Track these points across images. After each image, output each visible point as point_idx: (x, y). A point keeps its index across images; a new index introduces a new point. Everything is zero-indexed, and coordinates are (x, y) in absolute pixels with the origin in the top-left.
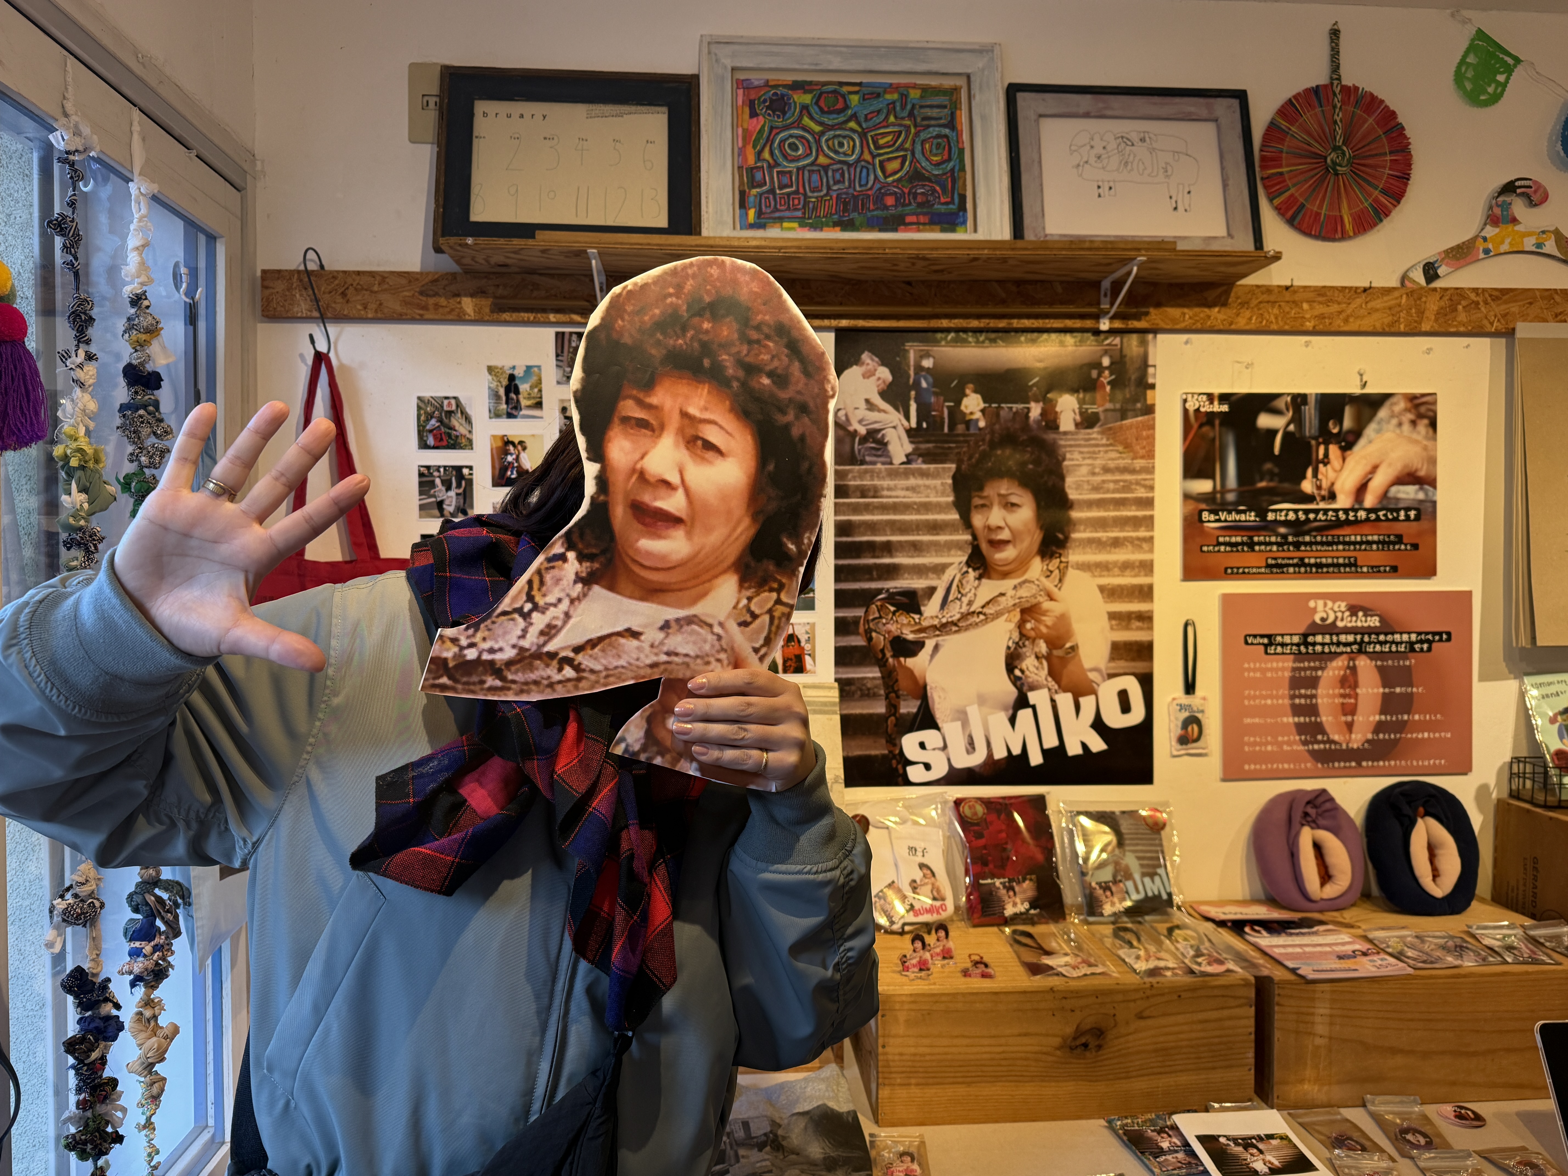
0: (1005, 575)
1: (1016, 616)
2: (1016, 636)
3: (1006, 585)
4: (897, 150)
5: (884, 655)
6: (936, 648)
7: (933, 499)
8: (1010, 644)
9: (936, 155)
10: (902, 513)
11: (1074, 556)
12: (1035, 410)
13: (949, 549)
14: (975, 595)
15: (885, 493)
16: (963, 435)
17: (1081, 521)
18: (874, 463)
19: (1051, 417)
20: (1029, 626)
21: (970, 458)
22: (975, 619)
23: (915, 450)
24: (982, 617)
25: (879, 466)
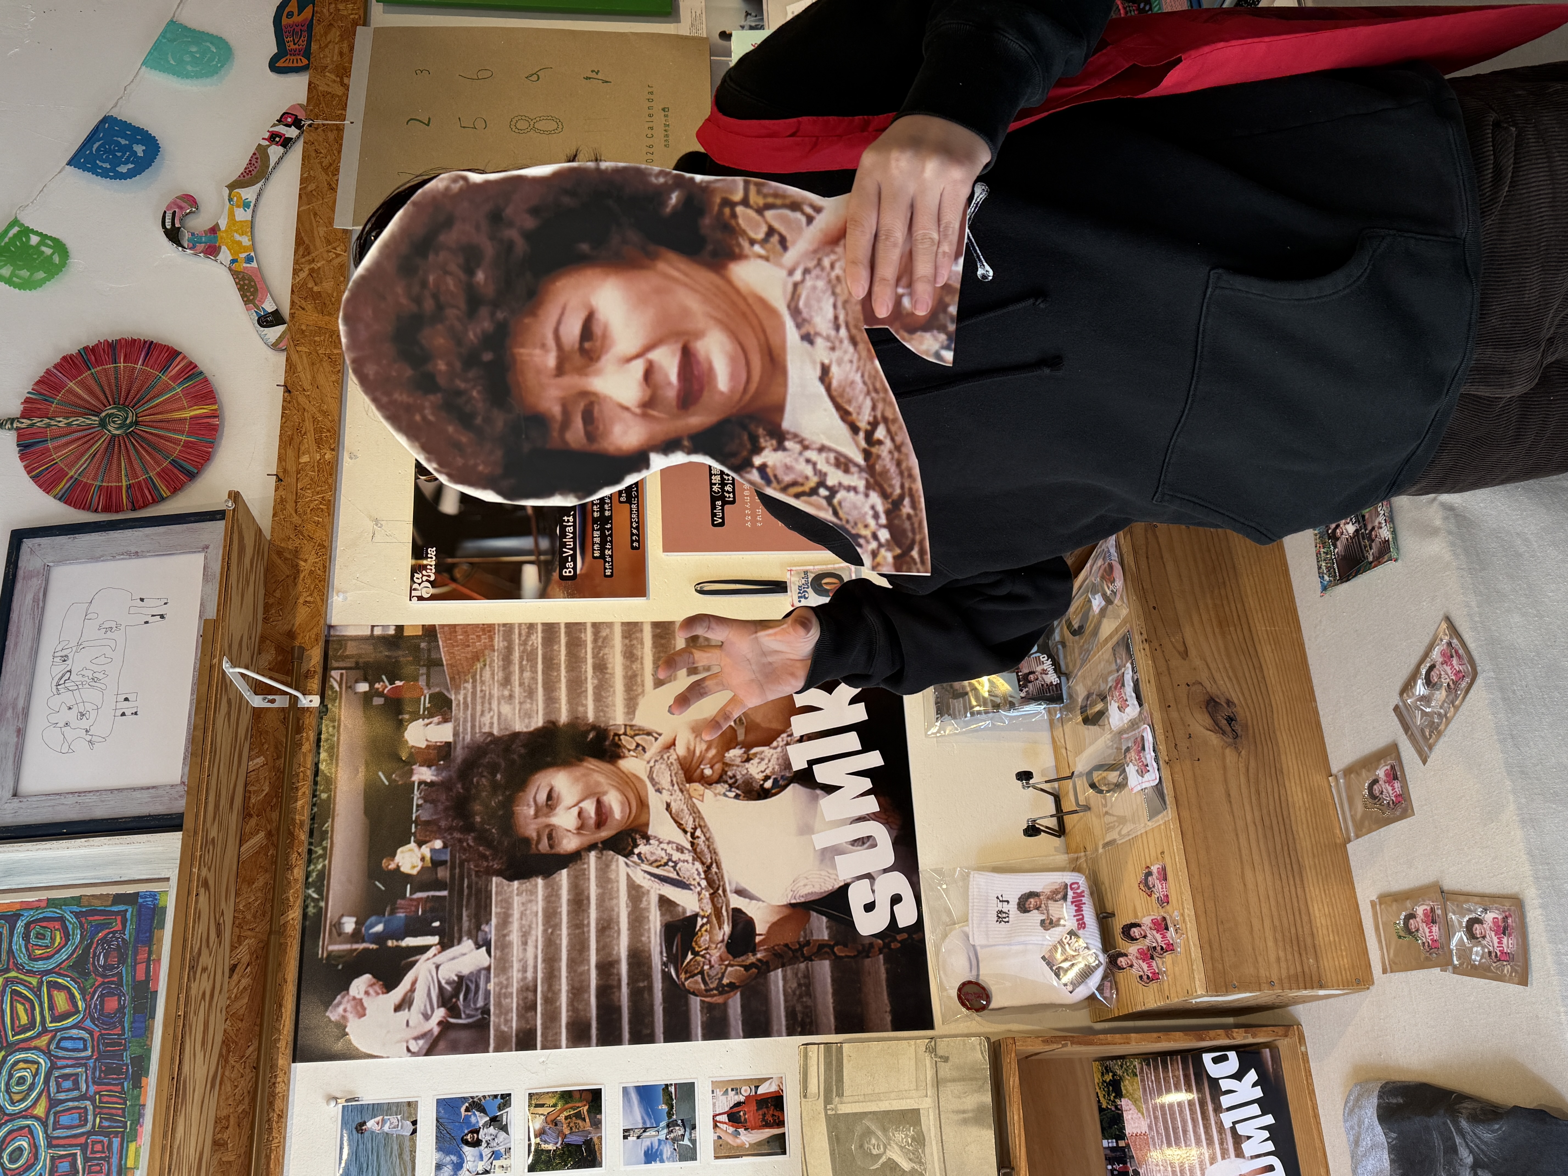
0: (643, 805)
1: (696, 788)
2: (721, 788)
3: (656, 803)
4: (39, 997)
5: (752, 965)
6: (740, 892)
7: (539, 906)
8: (732, 794)
9: (53, 939)
10: (558, 949)
11: (618, 718)
12: (424, 774)
13: (609, 880)
14: (669, 843)
15: (530, 975)
16: (453, 868)
17: (572, 708)
18: (487, 993)
19: (433, 752)
20: (708, 772)
21: (484, 857)
22: (701, 841)
23: (470, 936)
24: (698, 833)
25: (491, 986)
